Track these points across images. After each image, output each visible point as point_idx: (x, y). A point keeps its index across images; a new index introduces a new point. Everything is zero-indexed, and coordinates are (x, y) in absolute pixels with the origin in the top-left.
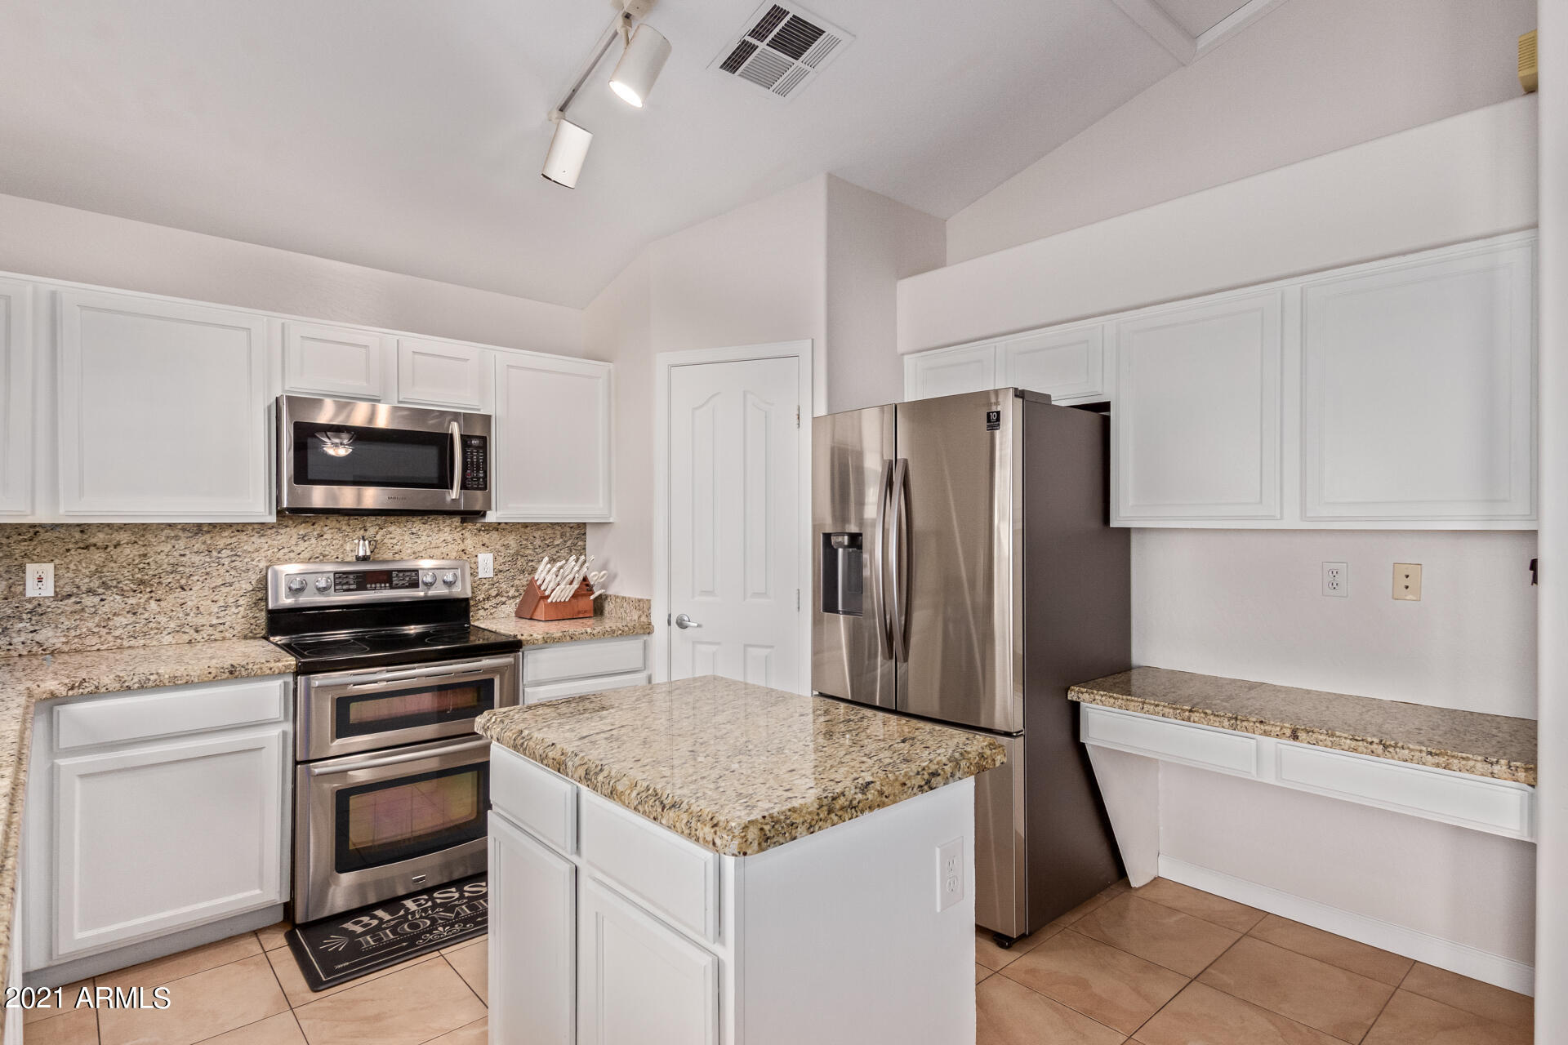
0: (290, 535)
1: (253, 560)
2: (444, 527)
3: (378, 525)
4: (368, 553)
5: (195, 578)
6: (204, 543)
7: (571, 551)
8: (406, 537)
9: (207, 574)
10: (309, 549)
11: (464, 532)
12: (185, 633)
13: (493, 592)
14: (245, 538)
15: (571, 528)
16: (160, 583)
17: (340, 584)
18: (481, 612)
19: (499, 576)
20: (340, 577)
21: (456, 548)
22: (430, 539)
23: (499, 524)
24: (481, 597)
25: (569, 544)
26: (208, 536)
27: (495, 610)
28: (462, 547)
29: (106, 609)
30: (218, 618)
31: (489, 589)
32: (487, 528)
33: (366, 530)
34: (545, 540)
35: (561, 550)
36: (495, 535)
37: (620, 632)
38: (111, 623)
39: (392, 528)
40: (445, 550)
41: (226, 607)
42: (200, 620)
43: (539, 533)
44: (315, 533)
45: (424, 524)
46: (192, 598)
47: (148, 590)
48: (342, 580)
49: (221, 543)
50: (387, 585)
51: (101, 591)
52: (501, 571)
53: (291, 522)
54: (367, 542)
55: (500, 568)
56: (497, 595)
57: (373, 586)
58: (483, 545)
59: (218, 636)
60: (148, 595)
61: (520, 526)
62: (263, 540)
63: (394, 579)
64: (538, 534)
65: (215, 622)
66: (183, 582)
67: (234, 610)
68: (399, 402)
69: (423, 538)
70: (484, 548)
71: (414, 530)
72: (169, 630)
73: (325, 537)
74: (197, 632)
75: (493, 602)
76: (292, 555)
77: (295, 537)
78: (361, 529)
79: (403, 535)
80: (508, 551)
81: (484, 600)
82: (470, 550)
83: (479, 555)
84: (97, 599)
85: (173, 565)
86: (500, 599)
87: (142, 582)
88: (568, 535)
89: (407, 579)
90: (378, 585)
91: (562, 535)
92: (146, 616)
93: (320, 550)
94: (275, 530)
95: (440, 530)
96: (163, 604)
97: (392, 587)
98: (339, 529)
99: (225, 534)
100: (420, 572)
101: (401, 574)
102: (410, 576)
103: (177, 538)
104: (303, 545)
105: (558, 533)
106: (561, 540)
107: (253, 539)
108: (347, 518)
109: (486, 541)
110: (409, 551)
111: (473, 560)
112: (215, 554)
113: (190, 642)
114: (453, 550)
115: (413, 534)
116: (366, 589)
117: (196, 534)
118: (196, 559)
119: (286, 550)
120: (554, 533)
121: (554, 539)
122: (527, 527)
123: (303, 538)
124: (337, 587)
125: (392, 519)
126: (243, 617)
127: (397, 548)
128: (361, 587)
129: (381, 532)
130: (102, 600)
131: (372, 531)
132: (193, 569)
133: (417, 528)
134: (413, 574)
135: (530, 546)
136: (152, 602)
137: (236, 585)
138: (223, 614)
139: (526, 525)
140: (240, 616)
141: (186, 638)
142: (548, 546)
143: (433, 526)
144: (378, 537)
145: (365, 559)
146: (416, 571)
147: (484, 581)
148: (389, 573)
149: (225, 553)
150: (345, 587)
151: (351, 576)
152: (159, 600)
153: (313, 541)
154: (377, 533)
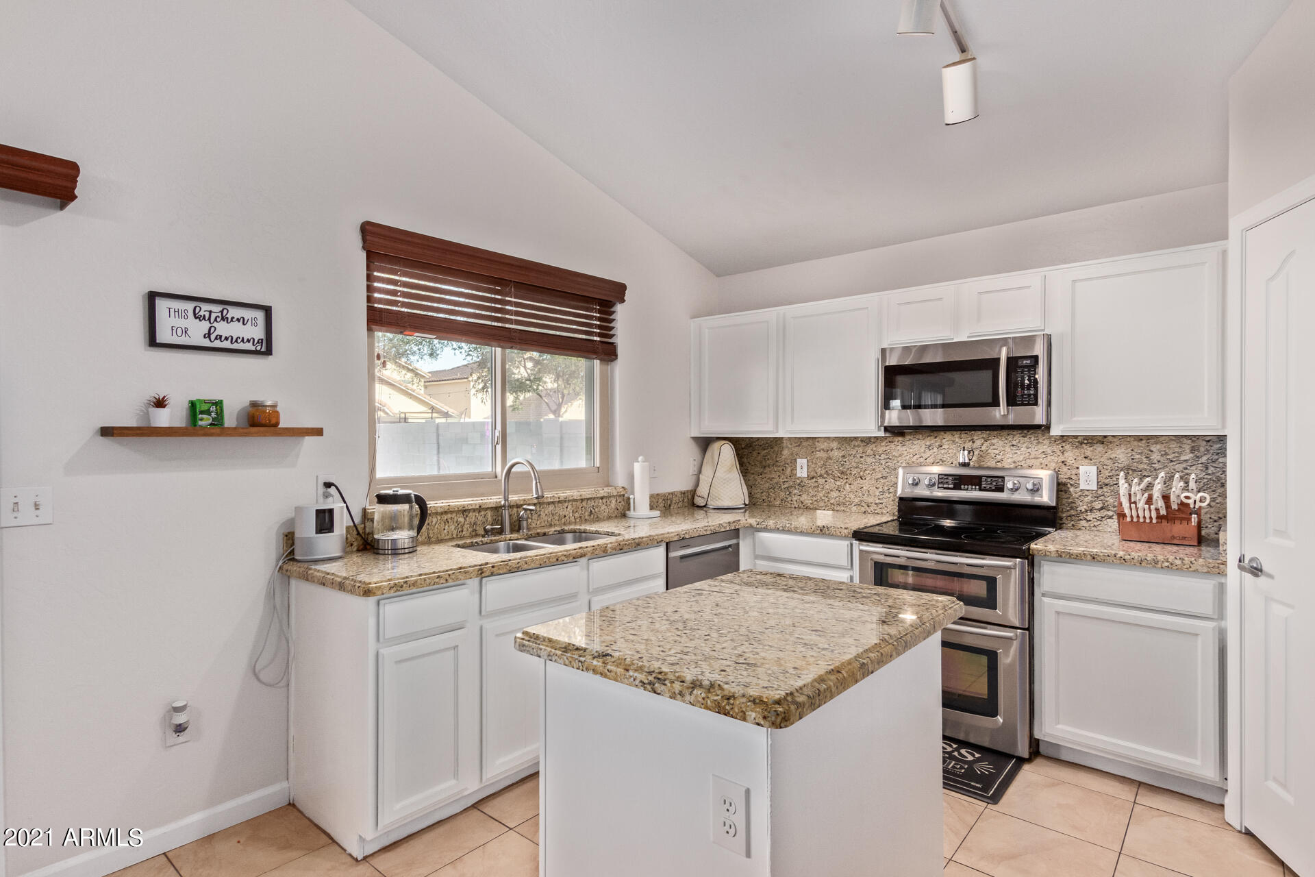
0: (915, 448)
1: (898, 462)
2: (1044, 440)
3: (983, 438)
4: (967, 461)
5: (867, 472)
6: (872, 450)
7: (1207, 468)
8: (1007, 449)
9: (874, 470)
10: (933, 456)
11: (1064, 444)
12: (862, 506)
13: (1098, 505)
14: (893, 447)
15: (1208, 441)
16: (851, 474)
17: (942, 483)
18: (1083, 523)
19: (1105, 490)
20: (942, 478)
21: (1056, 460)
22: (1029, 450)
23: (1105, 437)
24: (1083, 508)
25: (1204, 459)
26: (873, 446)
27: (1099, 522)
28: (1062, 458)
29: (827, 487)
30: (879, 499)
31: (1092, 502)
32: (1090, 441)
33: (973, 442)
34: (1166, 454)
35: (1191, 466)
36: (1099, 448)
37: (1167, 564)
38: (829, 495)
39: (995, 441)
40: (1044, 461)
41: (883, 493)
42: (870, 500)
43: (1158, 446)
44: (937, 444)
45: (1023, 437)
46: (866, 484)
47: (846, 477)
48: (943, 480)
49: (881, 450)
50: (977, 487)
51: (825, 476)
52: (1107, 485)
53: (921, 436)
54: (966, 452)
55: (1106, 481)
56: (1102, 508)
57: (966, 487)
58: (1086, 458)
59: (878, 511)
60: (845, 481)
61: (1133, 439)
62: (904, 448)
63: (983, 483)
64: (1155, 448)
65: (877, 501)
66: (862, 474)
67: (887, 494)
69: (1022, 449)
70: (1087, 461)
71: (1014, 443)
72: (855, 503)
73: (943, 447)
74: (868, 506)
75: (1099, 514)
76: (922, 460)
77: (924, 446)
78: (969, 441)
79: (1004, 447)
80: (1116, 465)
81: (1086, 511)
82: (1070, 461)
83: (1081, 467)
84: (824, 480)
85: (857, 463)
86: (1104, 513)
87: (842, 473)
88: (1202, 449)
89: (994, 484)
90: (970, 487)
91: (1193, 450)
92: (844, 493)
93: (940, 457)
94: (911, 441)
95: (1039, 443)
96: (852, 486)
97: (980, 490)
98: (954, 441)
99: (883, 444)
100: (1006, 478)
101: (989, 480)
102: (997, 482)
103: (859, 446)
104: (929, 453)
105: (1187, 448)
106: (1191, 455)
107: (898, 448)
108: (959, 432)
109: (1088, 453)
110: (1010, 460)
111: (1074, 472)
112: (877, 457)
113: (865, 513)
114: (1053, 461)
115: (1013, 445)
116: (960, 489)
117: (868, 444)
118: (869, 460)
119: (918, 456)
120: (1180, 447)
121: (1180, 453)
122: (1141, 440)
123: (929, 447)
124: (940, 486)
125: (995, 433)
126: (893, 501)
127: (999, 457)
128: (957, 487)
129: (986, 444)
130: (826, 481)
131: (978, 443)
132: (866, 466)
133: (1017, 441)
134: (1000, 480)
135: (1145, 460)
136: (847, 485)
137: (889, 479)
138: (881, 497)
139: (1139, 439)
140: (891, 500)
141: (863, 509)
142: (1172, 461)
143: (1033, 439)
144: (984, 448)
145: (965, 465)
146: (1003, 477)
147: (1087, 493)
148: (980, 477)
149: (883, 456)
150: (945, 486)
151: (950, 478)
152: (850, 484)
153: (935, 450)
154: (982, 445)
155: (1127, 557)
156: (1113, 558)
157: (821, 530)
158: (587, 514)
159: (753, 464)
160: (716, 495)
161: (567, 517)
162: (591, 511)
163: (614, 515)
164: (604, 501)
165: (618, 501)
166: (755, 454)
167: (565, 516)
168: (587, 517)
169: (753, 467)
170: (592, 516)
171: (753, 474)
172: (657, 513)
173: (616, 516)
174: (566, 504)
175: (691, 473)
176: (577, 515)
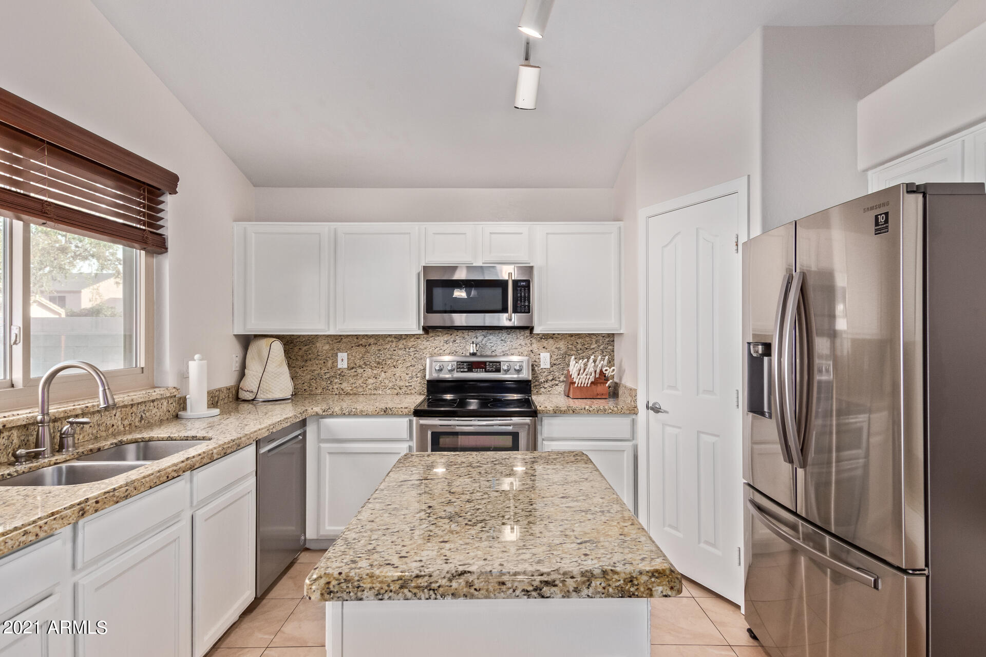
0: (439, 341)
1: (423, 354)
2: (520, 336)
3: (483, 335)
4: (475, 351)
5: (399, 362)
6: (403, 344)
7: (603, 353)
8: (499, 343)
9: (404, 360)
10: (449, 348)
11: (532, 339)
12: (395, 389)
13: (550, 378)
14: (420, 342)
15: (603, 337)
16: (385, 364)
17: (459, 368)
18: (543, 390)
19: (554, 368)
20: (460, 364)
21: (527, 349)
22: (512, 343)
23: (554, 334)
24: (542, 380)
25: (601, 347)
26: (405, 341)
27: (551, 389)
28: (530, 348)
29: (365, 375)
30: (409, 382)
31: (547, 376)
32: (546, 337)
33: (477, 338)
34: (584, 345)
35: (596, 352)
36: (551, 341)
38: (367, 382)
39: (491, 337)
40: (521, 350)
41: (412, 377)
42: (401, 384)
43: (580, 340)
44: (452, 340)
45: (508, 334)
46: (399, 371)
47: (381, 367)
48: (461, 365)
49: (410, 344)
50: (484, 370)
51: (364, 366)
52: (555, 364)
53: (440, 334)
54: (474, 345)
55: (555, 362)
56: (553, 379)
57: (476, 370)
58: (544, 348)
59: (408, 392)
60: (381, 370)
61: (568, 335)
62: (428, 343)
63: (487, 367)
64: (579, 341)
65: (407, 385)
66: (395, 363)
67: (415, 379)
68: (483, 263)
69: (508, 343)
70: (544, 349)
71: (503, 338)
72: (389, 387)
73: (456, 342)
74: (400, 389)
75: (550, 383)
76: (441, 351)
77: (442, 341)
78: (474, 337)
79: (496, 341)
80: (560, 352)
81: (544, 382)
82: (535, 350)
83: (541, 354)
84: (362, 370)
85: (391, 355)
86: (554, 382)
87: (379, 363)
88: (601, 341)
89: (494, 367)
90: (479, 370)
91: (597, 342)
92: (380, 379)
93: (454, 349)
94: (433, 338)
95: (517, 338)
96: (387, 374)
97: (486, 371)
98: (464, 338)
99: (412, 340)
100: (501, 362)
101: (491, 364)
102: (496, 365)
103: (392, 342)
104: (446, 346)
105: (594, 341)
106: (596, 345)
107: (424, 343)
108: (467, 331)
109: (545, 345)
110: (500, 351)
111: (538, 357)
112: (407, 350)
113: (397, 394)
114: (525, 350)
115: (502, 340)
116: (472, 371)
117: (400, 340)
118: (400, 352)
119: (438, 349)
120: (591, 340)
121: (591, 344)
122: (572, 336)
123: (446, 342)
124: (458, 370)
125: (491, 331)
126: (419, 383)
127: (494, 349)
128: (470, 370)
129: (486, 339)
130: (364, 371)
131: (480, 338)
132: (398, 358)
133: (505, 337)
134: (498, 364)
135: (574, 349)
136: (383, 372)
137: (416, 366)
138: (411, 381)
139: (571, 335)
140: (418, 382)
141: (396, 391)
142: (587, 349)
143: (514, 335)
144: (483, 342)
145: (474, 354)
146: (499, 362)
147: (544, 370)
148: (485, 363)
149: (412, 349)
150: (462, 370)
151: (465, 364)
152: (385, 372)
153: (451, 344)
154: (483, 340)
155: (591, 409)
156: (583, 410)
157: (385, 412)
158: (137, 420)
159: (294, 358)
160: (267, 388)
161: (115, 427)
162: (142, 416)
163: (165, 418)
164: (155, 403)
165: (170, 403)
166: (296, 349)
167: (113, 425)
168: (137, 424)
169: (295, 361)
170: (143, 422)
171: (294, 367)
172: (216, 411)
173: (168, 419)
174: (114, 412)
175: (234, 370)
176: (126, 422)
